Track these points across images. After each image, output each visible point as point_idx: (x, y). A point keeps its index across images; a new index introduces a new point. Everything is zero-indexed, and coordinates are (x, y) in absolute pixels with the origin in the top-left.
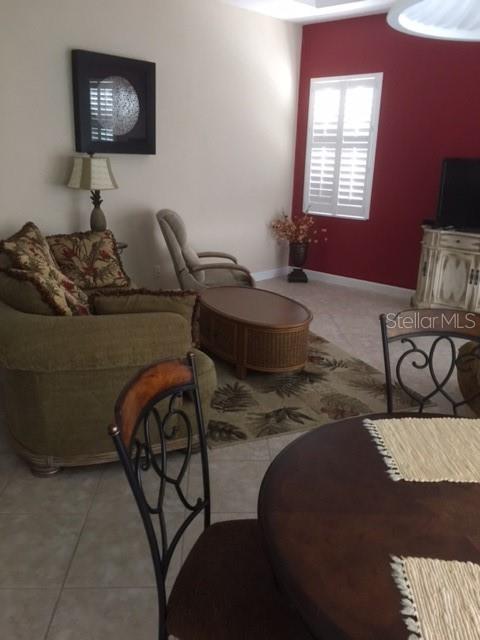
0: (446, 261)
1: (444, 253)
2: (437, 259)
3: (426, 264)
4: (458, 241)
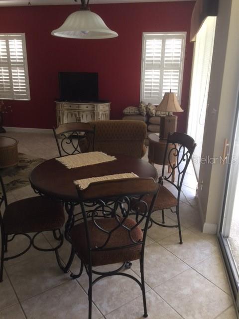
0: (67, 115)
1: (66, 112)
2: (64, 115)
3: (59, 117)
4: (70, 106)
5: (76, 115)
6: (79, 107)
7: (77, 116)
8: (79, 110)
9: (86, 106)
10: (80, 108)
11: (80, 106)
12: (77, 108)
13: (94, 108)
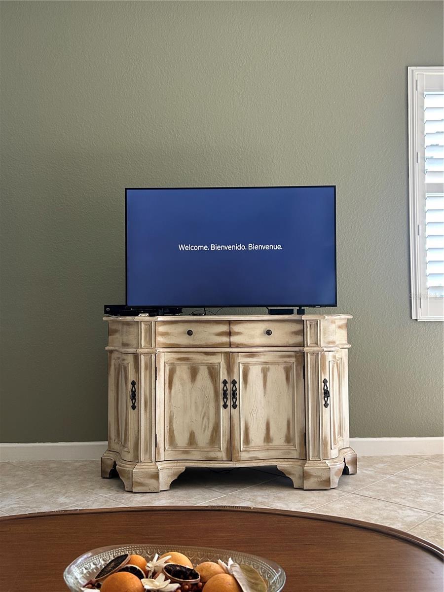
3: (135, 384)
4: (190, 333)
5: (213, 373)
6: (230, 334)
7: (223, 376)
8: (230, 345)
9: (264, 327)
10: (234, 339)
11: (236, 328)
12: (225, 339)
13: (302, 332)
